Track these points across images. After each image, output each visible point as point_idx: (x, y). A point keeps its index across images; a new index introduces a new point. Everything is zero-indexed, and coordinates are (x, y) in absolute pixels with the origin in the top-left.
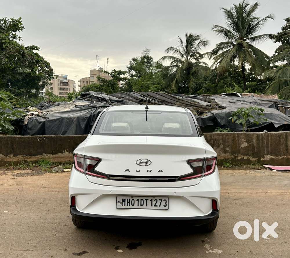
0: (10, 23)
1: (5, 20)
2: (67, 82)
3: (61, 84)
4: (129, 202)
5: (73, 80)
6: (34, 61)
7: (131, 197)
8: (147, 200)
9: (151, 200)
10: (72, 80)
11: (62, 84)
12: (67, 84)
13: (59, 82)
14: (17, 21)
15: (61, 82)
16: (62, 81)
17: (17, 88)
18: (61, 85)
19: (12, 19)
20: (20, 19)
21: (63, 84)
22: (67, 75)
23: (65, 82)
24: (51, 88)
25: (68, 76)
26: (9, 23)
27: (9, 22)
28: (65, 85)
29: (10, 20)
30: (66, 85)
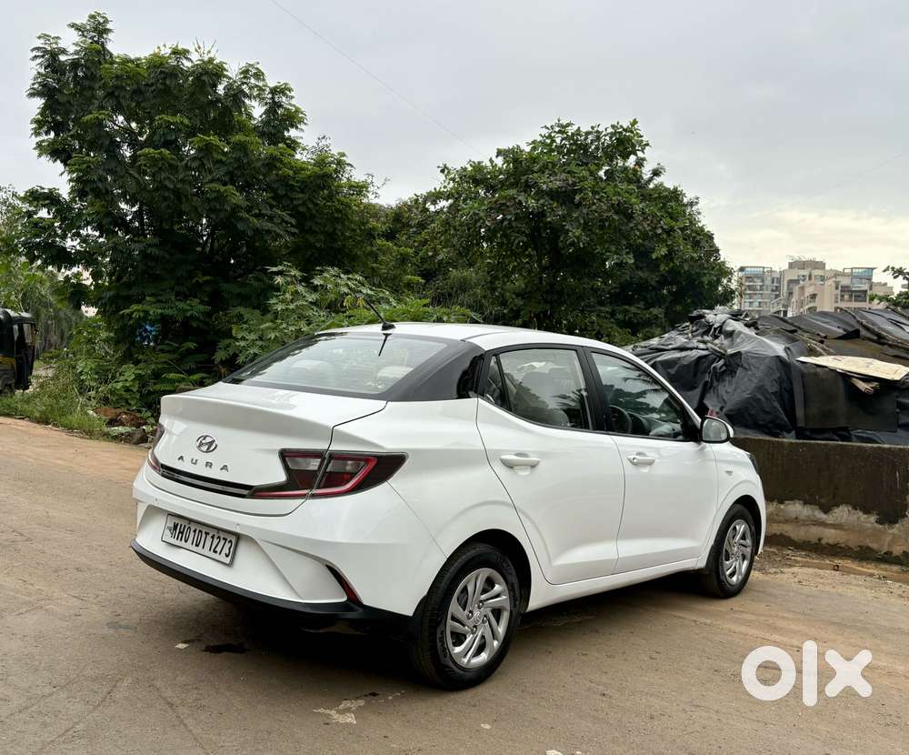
0: (611, 138)
1: (598, 132)
2: (866, 291)
3: (842, 296)
4: (182, 533)
5: (886, 284)
6: (659, 231)
7: (187, 522)
8: (207, 534)
9: (213, 537)
10: (883, 282)
11: (846, 297)
12: (865, 297)
13: (838, 292)
14: (625, 130)
15: (845, 289)
16: (848, 287)
17: (641, 305)
18: (842, 300)
19: (613, 126)
20: (635, 122)
21: (851, 296)
22: (873, 269)
23: (857, 289)
24: (809, 309)
25: (874, 271)
26: (607, 138)
27: (605, 135)
28: (855, 301)
29: (610, 130)
30: (860, 299)
